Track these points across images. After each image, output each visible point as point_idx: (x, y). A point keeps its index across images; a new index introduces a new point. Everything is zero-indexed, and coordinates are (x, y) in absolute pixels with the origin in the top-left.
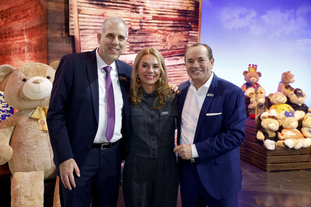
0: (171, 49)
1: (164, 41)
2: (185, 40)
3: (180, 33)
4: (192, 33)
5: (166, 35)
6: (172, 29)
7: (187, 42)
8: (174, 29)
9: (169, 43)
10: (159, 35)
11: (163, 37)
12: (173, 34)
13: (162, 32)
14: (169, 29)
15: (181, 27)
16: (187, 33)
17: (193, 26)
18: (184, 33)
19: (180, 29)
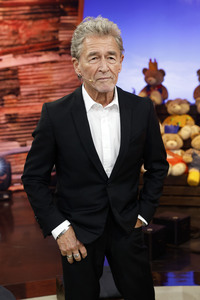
0: (27, 42)
1: (15, 33)
2: (52, 29)
3: (42, 22)
4: (67, 19)
5: (18, 26)
6: (28, 17)
7: (57, 31)
8: (33, 16)
9: (24, 36)
10: (6, 27)
11: (12, 28)
12: (30, 23)
13: (10, 22)
14: (23, 17)
15: (45, 12)
16: (56, 19)
17: (67, 9)
18: (51, 20)
19: (43, 16)
